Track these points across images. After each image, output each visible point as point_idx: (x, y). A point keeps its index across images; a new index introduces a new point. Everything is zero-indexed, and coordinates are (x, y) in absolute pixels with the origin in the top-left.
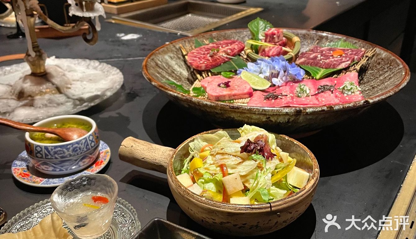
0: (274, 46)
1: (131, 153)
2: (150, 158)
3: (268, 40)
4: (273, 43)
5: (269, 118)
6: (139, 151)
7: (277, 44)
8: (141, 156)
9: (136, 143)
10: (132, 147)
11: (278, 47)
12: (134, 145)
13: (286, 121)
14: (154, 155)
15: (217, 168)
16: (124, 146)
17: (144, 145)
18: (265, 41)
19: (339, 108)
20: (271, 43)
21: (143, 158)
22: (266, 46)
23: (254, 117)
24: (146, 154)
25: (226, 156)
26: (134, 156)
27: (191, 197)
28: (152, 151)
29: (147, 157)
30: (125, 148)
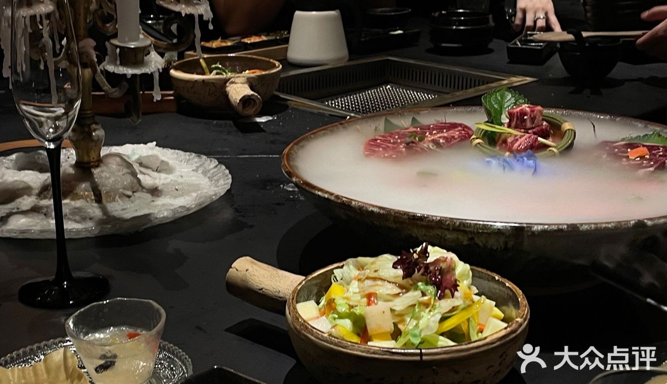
0: (522, 134)
1: (244, 281)
2: (272, 289)
3: (514, 123)
4: (523, 130)
5: (472, 239)
6: (256, 278)
7: (530, 131)
8: (259, 285)
9: (254, 266)
10: (247, 270)
11: (531, 136)
12: (250, 269)
13: (501, 248)
14: (279, 286)
15: (362, 298)
16: (235, 270)
17: (265, 270)
18: (509, 126)
19: (589, 228)
20: (519, 130)
21: (262, 289)
22: (509, 134)
23: (448, 236)
24: (266, 283)
25: (379, 282)
26: (249, 286)
27: (309, 332)
28: (276, 278)
29: (267, 287)
30: (237, 272)
